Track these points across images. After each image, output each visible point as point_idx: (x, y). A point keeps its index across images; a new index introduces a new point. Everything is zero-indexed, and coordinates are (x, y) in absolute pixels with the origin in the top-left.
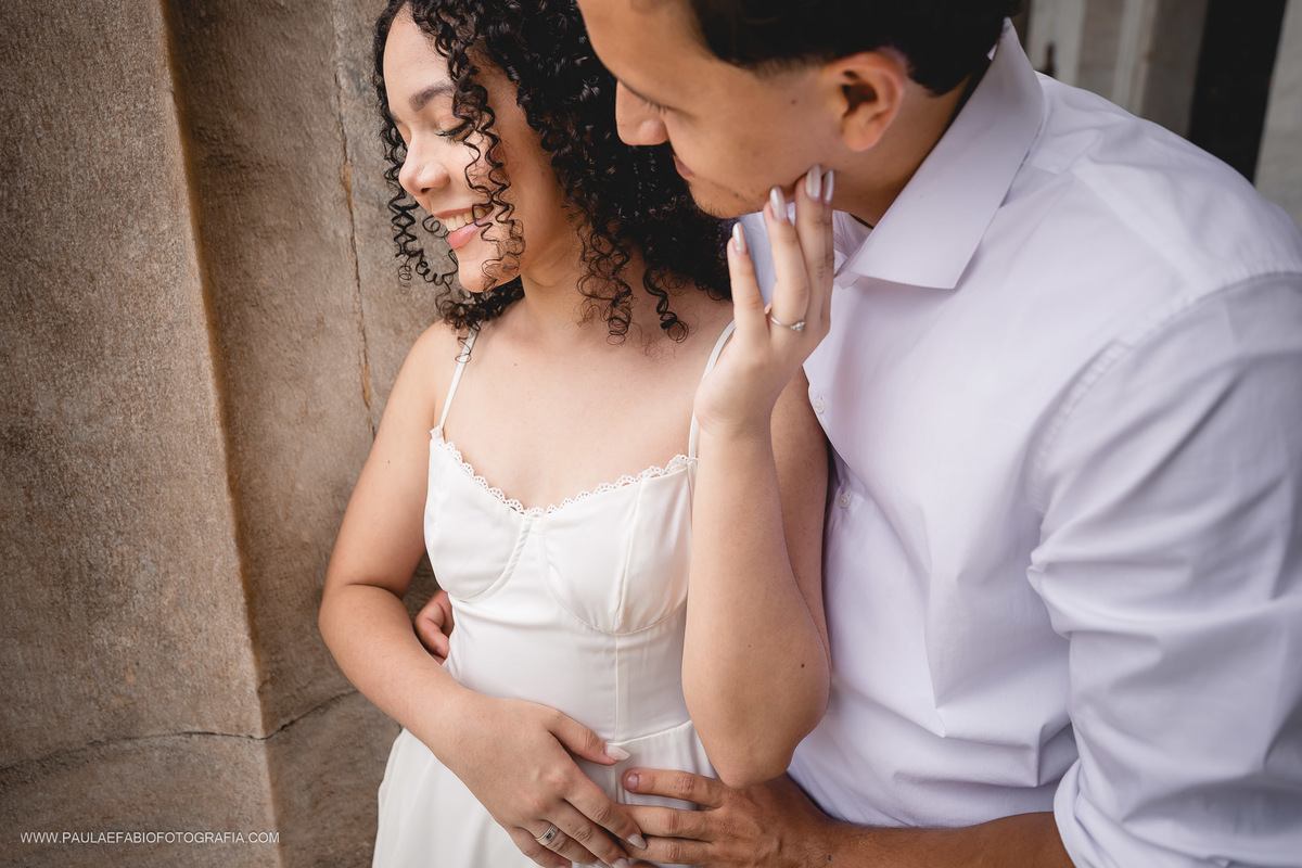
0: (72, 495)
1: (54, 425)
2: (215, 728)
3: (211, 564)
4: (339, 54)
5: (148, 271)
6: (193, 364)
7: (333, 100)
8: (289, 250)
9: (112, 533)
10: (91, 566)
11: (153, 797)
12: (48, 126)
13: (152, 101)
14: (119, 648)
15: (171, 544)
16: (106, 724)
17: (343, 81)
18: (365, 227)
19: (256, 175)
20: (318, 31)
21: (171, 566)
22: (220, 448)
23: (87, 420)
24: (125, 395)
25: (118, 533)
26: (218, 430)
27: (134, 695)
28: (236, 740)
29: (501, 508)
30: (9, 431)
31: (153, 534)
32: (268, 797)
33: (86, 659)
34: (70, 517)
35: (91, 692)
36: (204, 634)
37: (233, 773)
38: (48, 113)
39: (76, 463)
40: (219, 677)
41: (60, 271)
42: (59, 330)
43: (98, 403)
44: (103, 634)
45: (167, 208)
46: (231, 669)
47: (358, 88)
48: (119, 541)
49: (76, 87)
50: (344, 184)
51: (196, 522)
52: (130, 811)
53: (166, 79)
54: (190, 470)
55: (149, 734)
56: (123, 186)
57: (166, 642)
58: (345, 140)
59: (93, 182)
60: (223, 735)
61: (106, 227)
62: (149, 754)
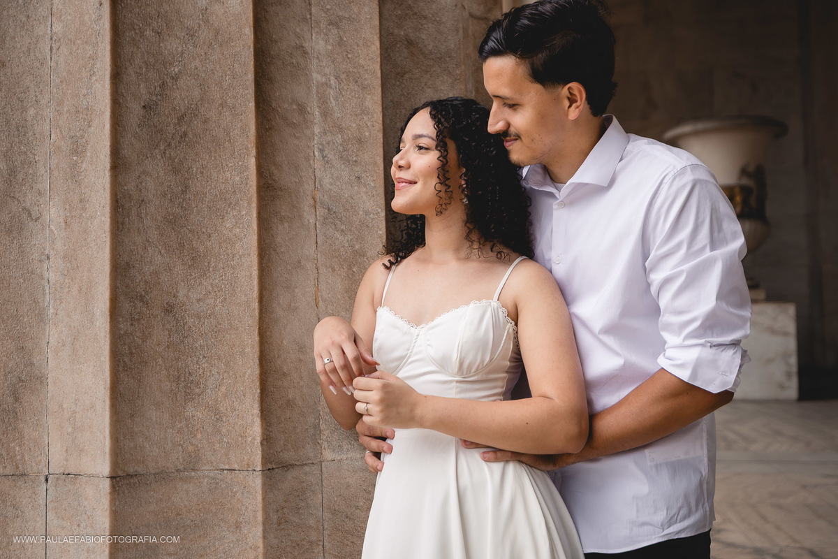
0: (187, 337)
1: (184, 302)
2: (236, 467)
3: (245, 373)
4: (315, 142)
5: (234, 232)
6: (248, 274)
7: (312, 162)
8: (289, 227)
9: (201, 357)
10: (190, 373)
11: (201, 506)
12: (202, 173)
13: (246, 161)
14: (196, 418)
15: (227, 364)
16: (184, 460)
17: (316, 153)
18: (321, 219)
19: (279, 193)
20: (308, 132)
21: (225, 375)
22: (257, 312)
23: (198, 301)
24: (216, 289)
25: (204, 357)
26: (257, 304)
27: (199, 445)
28: (246, 473)
29: (406, 326)
30: (167, 304)
31: (219, 358)
32: (260, 505)
33: (181, 422)
34: (185, 347)
35: (180, 441)
36: (237, 412)
37: (243, 493)
38: (203, 168)
39: (191, 321)
40: (241, 437)
41: (197, 233)
42: (193, 259)
43: (204, 293)
44: (190, 411)
45: (246, 205)
46: (248, 431)
47: (323, 156)
48: (204, 361)
49: (215, 157)
50: (314, 198)
51: (240, 352)
52: (189, 513)
53: (253, 152)
54: (240, 325)
55: (203, 468)
56: (228, 196)
57: (218, 417)
58: (315, 179)
59: (216, 195)
60: (239, 470)
61: (219, 214)
62: (202, 480)
